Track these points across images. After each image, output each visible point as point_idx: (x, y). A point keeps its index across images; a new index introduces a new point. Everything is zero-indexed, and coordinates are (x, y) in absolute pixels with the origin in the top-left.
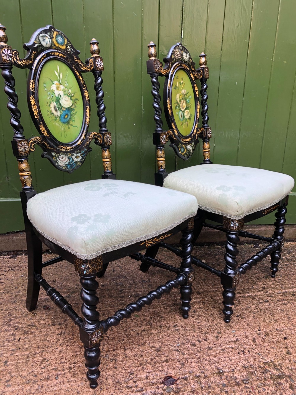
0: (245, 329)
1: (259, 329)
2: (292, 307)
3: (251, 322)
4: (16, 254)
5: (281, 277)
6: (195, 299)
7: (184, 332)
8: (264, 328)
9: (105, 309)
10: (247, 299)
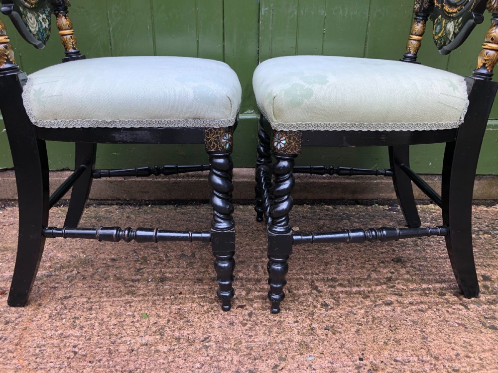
0: (334, 354)
1: (361, 357)
2: (434, 317)
3: (348, 342)
4: (5, 205)
5: (426, 261)
6: (259, 292)
7: (216, 354)
8: (372, 356)
9: (98, 299)
10: (354, 297)
